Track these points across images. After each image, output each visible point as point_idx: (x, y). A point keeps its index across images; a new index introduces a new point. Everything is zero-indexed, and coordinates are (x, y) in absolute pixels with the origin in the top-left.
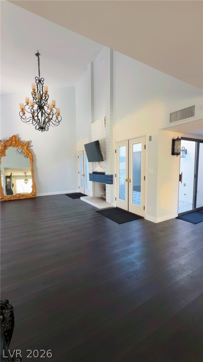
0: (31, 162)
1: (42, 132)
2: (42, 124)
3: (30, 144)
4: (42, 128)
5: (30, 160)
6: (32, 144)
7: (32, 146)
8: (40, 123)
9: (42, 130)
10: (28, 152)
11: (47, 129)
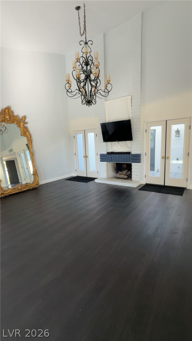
1: (89, 106)
2: (88, 98)
4: (89, 102)
8: (87, 95)
9: (89, 105)
11: (95, 102)
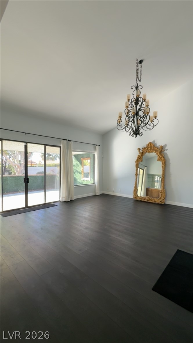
0: (162, 167)
3: (165, 148)
5: (162, 165)
6: (166, 148)
7: (167, 150)
10: (161, 157)
